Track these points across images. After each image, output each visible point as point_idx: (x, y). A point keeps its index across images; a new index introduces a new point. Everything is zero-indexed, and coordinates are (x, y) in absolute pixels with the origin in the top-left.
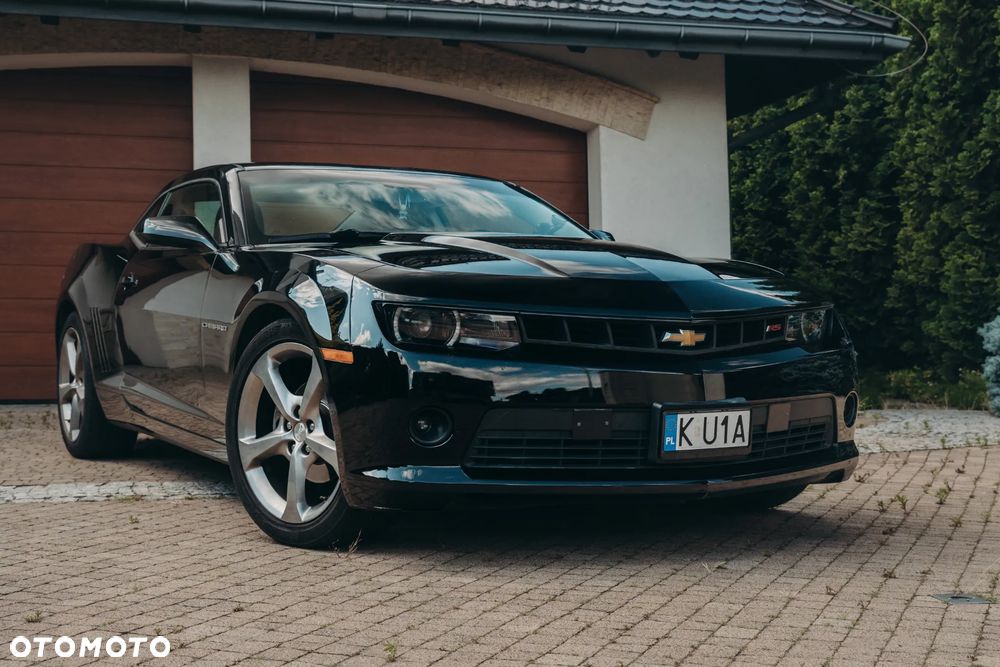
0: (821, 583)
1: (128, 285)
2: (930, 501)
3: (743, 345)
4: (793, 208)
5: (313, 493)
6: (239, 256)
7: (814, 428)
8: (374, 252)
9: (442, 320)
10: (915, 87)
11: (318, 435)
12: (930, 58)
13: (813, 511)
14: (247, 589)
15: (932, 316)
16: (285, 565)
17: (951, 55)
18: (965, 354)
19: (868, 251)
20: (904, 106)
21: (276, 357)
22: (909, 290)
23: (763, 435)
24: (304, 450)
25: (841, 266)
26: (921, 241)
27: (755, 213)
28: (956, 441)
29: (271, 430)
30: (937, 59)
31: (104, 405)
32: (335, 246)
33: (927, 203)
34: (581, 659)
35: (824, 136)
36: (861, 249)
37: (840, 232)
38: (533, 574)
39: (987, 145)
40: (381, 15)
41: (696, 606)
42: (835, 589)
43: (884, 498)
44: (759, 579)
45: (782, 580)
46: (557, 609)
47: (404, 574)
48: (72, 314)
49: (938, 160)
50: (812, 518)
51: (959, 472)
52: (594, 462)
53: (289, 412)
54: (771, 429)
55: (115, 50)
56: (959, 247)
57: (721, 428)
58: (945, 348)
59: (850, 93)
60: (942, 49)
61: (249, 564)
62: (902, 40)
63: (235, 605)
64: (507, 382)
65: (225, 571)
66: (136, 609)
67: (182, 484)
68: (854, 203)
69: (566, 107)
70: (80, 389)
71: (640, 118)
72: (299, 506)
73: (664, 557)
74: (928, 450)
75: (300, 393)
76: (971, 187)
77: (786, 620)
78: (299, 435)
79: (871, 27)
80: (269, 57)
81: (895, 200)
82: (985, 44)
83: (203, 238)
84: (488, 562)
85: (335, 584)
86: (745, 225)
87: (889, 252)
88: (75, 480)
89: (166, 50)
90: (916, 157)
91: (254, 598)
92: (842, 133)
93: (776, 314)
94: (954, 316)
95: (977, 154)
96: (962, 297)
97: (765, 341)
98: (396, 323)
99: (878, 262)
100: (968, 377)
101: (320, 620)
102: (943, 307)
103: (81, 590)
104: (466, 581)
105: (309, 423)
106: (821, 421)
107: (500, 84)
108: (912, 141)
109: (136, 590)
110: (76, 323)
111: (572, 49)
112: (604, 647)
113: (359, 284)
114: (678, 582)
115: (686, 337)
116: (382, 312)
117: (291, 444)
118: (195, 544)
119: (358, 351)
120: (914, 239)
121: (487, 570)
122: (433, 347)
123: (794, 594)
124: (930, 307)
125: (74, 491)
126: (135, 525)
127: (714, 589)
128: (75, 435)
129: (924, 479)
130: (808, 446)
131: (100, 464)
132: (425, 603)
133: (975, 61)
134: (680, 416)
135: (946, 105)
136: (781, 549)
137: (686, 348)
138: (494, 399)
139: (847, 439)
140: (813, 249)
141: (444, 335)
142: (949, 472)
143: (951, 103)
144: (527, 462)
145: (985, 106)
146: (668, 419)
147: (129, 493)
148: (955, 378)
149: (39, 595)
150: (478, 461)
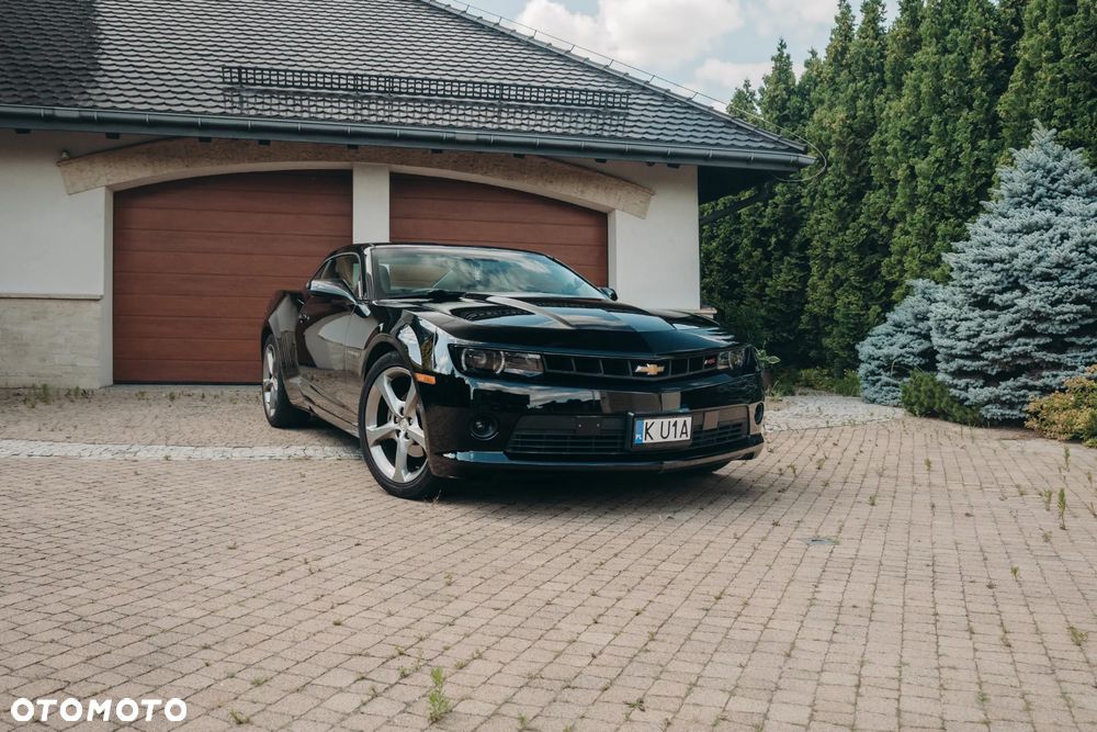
0: (733, 529)
1: (305, 320)
2: (812, 467)
3: (688, 373)
4: (742, 262)
5: (412, 464)
6: (371, 307)
7: (734, 426)
8: (447, 307)
9: (493, 357)
10: (819, 188)
11: (415, 428)
12: (829, 169)
13: (735, 475)
14: (365, 529)
15: (828, 334)
16: (393, 510)
17: (843, 167)
18: (848, 360)
19: (789, 292)
20: (813, 198)
21: (389, 376)
22: (815, 318)
23: (701, 432)
24: (406, 436)
25: (772, 300)
26: (823, 287)
27: (718, 264)
28: (836, 421)
29: (386, 422)
30: (834, 170)
31: (289, 393)
32: (430, 302)
33: (827, 261)
34: (569, 585)
35: (761, 216)
36: (786, 290)
37: (772, 278)
38: (550, 521)
39: (864, 226)
40: (473, 138)
41: (649, 547)
42: (739, 535)
43: (783, 465)
44: (693, 526)
45: (707, 527)
46: (561, 547)
47: (467, 519)
48: (270, 336)
49: (834, 234)
50: (734, 479)
51: (835, 445)
52: (590, 450)
53: (398, 412)
54: (706, 427)
55: (305, 160)
56: (847, 291)
57: (672, 429)
58: (837, 356)
59: (778, 188)
60: (837, 163)
61: (370, 510)
62: (810, 159)
63: (356, 541)
64: (539, 396)
65: (353, 515)
66: (295, 542)
67: (336, 448)
68: (781, 259)
69: (593, 197)
70: (275, 382)
71: (642, 205)
72: (403, 472)
73: (635, 509)
74: (818, 428)
75: (404, 400)
76: (854, 253)
77: (704, 558)
78: (403, 426)
79: (791, 149)
80: (402, 164)
81: (807, 259)
82: (863, 161)
83: (347, 294)
84: (521, 511)
85: (420, 527)
86: (712, 271)
87: (802, 292)
88: (271, 444)
89: (338, 160)
90: (820, 232)
91: (370, 536)
92: (774, 214)
93: (713, 351)
94: (843, 335)
95: (858, 232)
96: (848, 323)
97: (704, 370)
98: (463, 358)
99: (795, 299)
100: (850, 375)
101: (407, 554)
102: (835, 329)
103: (264, 526)
104: (505, 526)
105: (409, 419)
106: (740, 421)
107: (551, 182)
108: (818, 222)
109: (297, 528)
110: (272, 342)
111: (597, 160)
112: (585, 578)
113: (440, 332)
114: (640, 529)
115: (651, 369)
116: (454, 352)
117: (398, 432)
118: (337, 494)
119: (439, 376)
120: (818, 286)
121: (520, 518)
122: (487, 374)
123: (713, 539)
124: (827, 329)
125: (268, 451)
126: (304, 479)
127: (662, 534)
128: (272, 412)
129: (812, 449)
130: (730, 438)
131: (287, 431)
132: (476, 542)
133: (856, 172)
134: (645, 421)
135: (839, 199)
136: (711, 503)
137: (651, 376)
138: (529, 407)
139: (757, 432)
140: (754, 290)
141: (494, 367)
142: (829, 444)
143: (842, 198)
144: (546, 450)
145: (863, 200)
146: (638, 423)
147: (301, 454)
148: (842, 376)
149: (238, 529)
150: (515, 449)
